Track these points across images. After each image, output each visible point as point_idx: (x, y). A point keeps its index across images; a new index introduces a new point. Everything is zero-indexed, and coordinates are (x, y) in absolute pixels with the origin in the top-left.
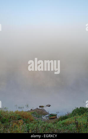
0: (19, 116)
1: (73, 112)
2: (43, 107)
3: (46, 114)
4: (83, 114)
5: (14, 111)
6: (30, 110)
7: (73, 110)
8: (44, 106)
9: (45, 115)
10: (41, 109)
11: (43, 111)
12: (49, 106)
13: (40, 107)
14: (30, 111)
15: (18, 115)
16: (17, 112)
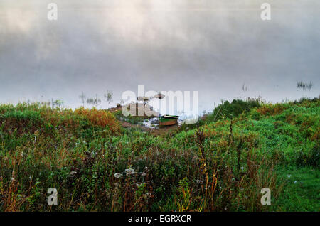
0: (85, 120)
1: (216, 110)
3: (153, 117)
4: (237, 116)
5: (74, 110)
6: (115, 106)
7: (217, 106)
9: (149, 118)
14: (115, 109)
15: (82, 117)
16: (80, 112)
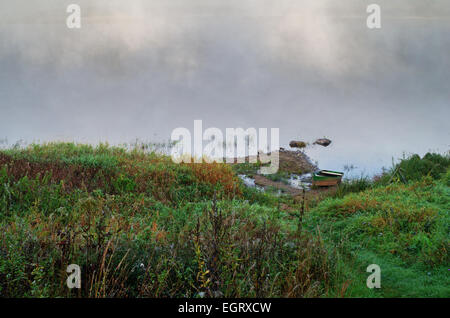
2: (302, 145)
3: (306, 172)
8: (305, 141)
9: (300, 174)
10: (293, 153)
11: (299, 159)
12: (326, 143)
13: (293, 145)
